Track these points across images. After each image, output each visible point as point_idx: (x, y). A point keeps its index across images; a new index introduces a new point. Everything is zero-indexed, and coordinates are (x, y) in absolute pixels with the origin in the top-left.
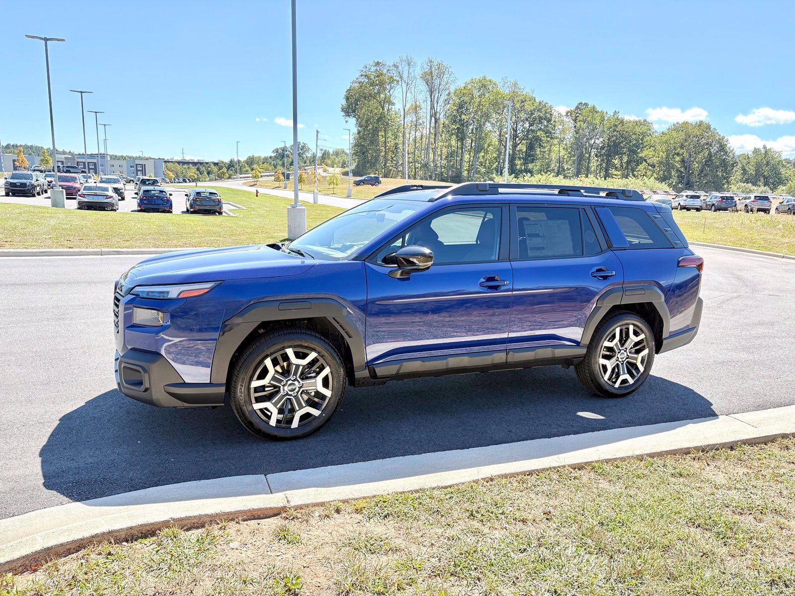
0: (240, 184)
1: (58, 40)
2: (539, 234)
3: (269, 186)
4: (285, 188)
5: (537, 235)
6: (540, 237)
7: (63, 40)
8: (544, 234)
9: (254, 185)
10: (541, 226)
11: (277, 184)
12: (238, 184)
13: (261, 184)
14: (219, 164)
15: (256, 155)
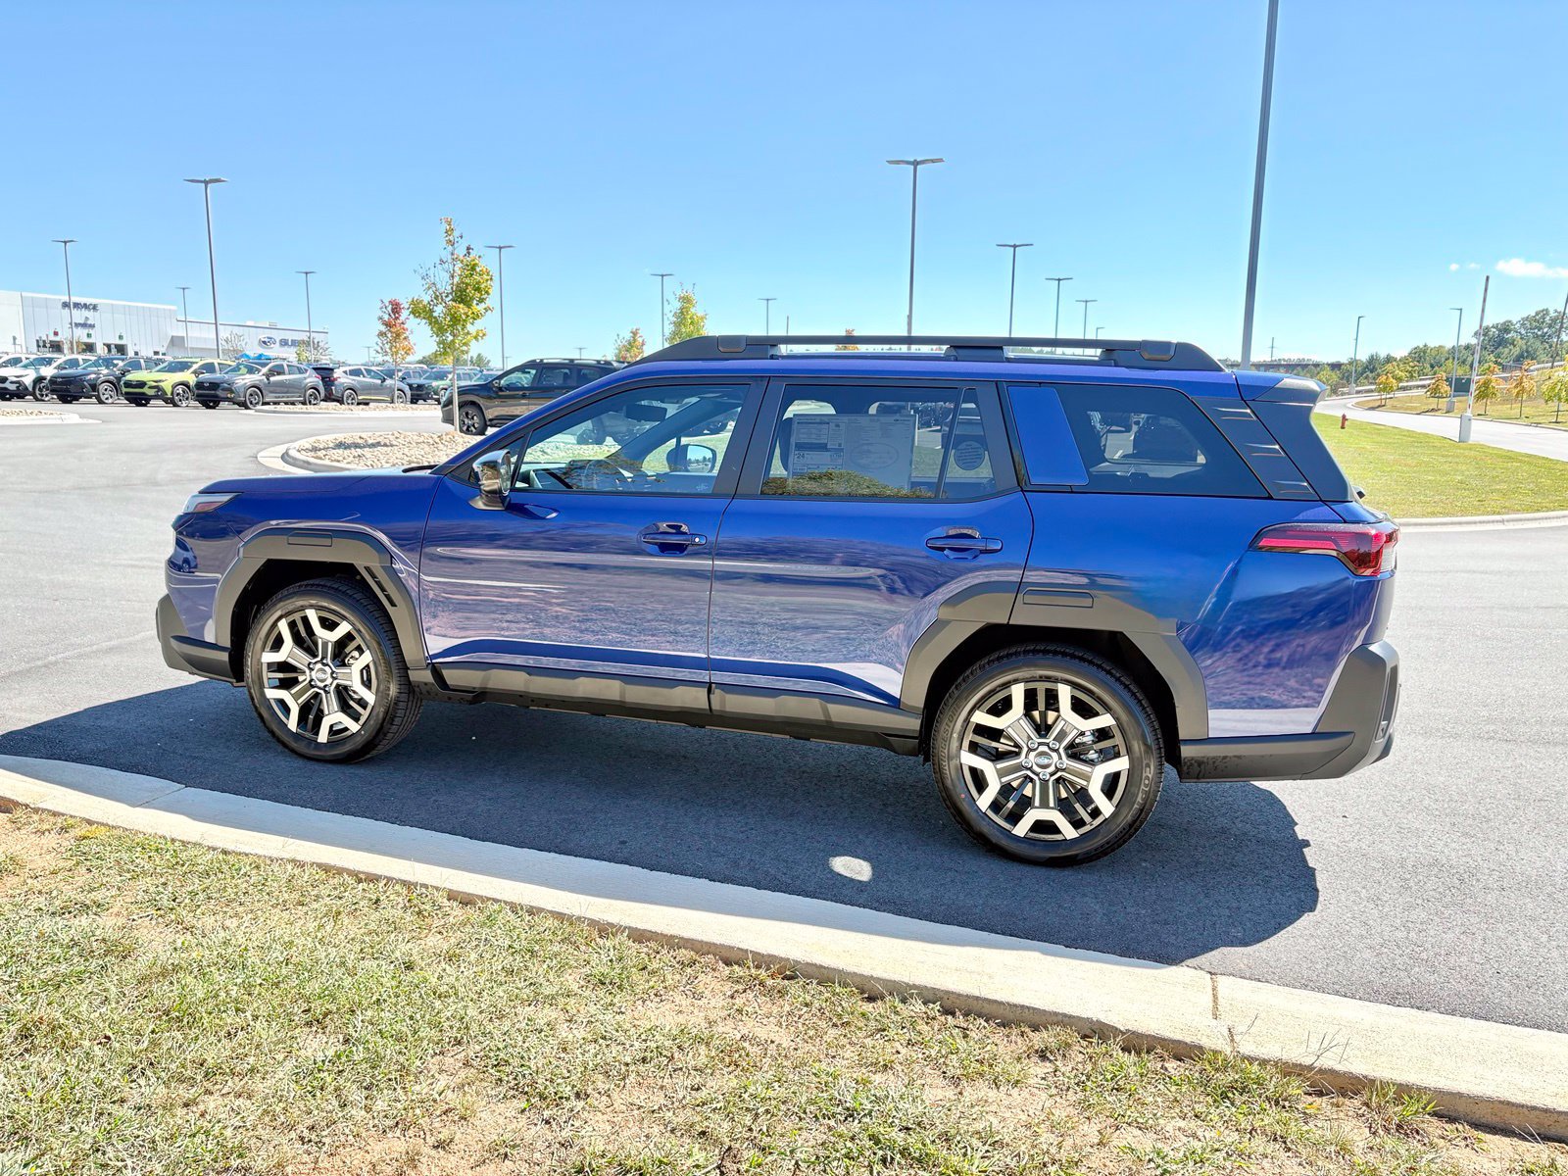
0: (1349, 405)
1: (933, 161)
2: (826, 444)
3: (1412, 408)
4: (1447, 412)
5: (823, 447)
6: (827, 450)
7: (941, 160)
8: (840, 445)
9: (1379, 406)
10: (838, 426)
11: (1433, 403)
12: (1345, 406)
13: (1395, 404)
14: (1343, 367)
15: (1432, 344)
